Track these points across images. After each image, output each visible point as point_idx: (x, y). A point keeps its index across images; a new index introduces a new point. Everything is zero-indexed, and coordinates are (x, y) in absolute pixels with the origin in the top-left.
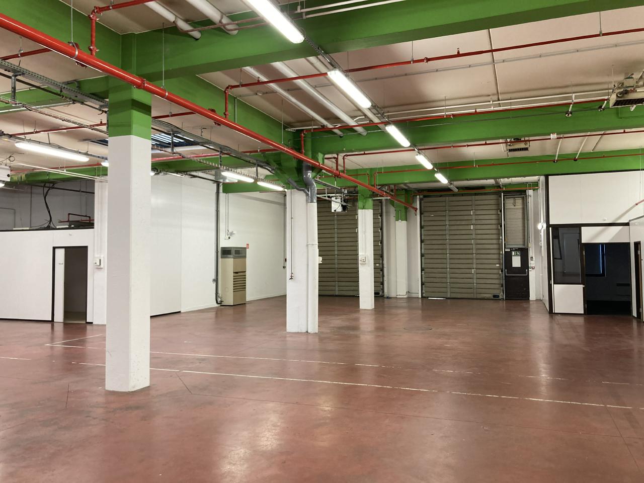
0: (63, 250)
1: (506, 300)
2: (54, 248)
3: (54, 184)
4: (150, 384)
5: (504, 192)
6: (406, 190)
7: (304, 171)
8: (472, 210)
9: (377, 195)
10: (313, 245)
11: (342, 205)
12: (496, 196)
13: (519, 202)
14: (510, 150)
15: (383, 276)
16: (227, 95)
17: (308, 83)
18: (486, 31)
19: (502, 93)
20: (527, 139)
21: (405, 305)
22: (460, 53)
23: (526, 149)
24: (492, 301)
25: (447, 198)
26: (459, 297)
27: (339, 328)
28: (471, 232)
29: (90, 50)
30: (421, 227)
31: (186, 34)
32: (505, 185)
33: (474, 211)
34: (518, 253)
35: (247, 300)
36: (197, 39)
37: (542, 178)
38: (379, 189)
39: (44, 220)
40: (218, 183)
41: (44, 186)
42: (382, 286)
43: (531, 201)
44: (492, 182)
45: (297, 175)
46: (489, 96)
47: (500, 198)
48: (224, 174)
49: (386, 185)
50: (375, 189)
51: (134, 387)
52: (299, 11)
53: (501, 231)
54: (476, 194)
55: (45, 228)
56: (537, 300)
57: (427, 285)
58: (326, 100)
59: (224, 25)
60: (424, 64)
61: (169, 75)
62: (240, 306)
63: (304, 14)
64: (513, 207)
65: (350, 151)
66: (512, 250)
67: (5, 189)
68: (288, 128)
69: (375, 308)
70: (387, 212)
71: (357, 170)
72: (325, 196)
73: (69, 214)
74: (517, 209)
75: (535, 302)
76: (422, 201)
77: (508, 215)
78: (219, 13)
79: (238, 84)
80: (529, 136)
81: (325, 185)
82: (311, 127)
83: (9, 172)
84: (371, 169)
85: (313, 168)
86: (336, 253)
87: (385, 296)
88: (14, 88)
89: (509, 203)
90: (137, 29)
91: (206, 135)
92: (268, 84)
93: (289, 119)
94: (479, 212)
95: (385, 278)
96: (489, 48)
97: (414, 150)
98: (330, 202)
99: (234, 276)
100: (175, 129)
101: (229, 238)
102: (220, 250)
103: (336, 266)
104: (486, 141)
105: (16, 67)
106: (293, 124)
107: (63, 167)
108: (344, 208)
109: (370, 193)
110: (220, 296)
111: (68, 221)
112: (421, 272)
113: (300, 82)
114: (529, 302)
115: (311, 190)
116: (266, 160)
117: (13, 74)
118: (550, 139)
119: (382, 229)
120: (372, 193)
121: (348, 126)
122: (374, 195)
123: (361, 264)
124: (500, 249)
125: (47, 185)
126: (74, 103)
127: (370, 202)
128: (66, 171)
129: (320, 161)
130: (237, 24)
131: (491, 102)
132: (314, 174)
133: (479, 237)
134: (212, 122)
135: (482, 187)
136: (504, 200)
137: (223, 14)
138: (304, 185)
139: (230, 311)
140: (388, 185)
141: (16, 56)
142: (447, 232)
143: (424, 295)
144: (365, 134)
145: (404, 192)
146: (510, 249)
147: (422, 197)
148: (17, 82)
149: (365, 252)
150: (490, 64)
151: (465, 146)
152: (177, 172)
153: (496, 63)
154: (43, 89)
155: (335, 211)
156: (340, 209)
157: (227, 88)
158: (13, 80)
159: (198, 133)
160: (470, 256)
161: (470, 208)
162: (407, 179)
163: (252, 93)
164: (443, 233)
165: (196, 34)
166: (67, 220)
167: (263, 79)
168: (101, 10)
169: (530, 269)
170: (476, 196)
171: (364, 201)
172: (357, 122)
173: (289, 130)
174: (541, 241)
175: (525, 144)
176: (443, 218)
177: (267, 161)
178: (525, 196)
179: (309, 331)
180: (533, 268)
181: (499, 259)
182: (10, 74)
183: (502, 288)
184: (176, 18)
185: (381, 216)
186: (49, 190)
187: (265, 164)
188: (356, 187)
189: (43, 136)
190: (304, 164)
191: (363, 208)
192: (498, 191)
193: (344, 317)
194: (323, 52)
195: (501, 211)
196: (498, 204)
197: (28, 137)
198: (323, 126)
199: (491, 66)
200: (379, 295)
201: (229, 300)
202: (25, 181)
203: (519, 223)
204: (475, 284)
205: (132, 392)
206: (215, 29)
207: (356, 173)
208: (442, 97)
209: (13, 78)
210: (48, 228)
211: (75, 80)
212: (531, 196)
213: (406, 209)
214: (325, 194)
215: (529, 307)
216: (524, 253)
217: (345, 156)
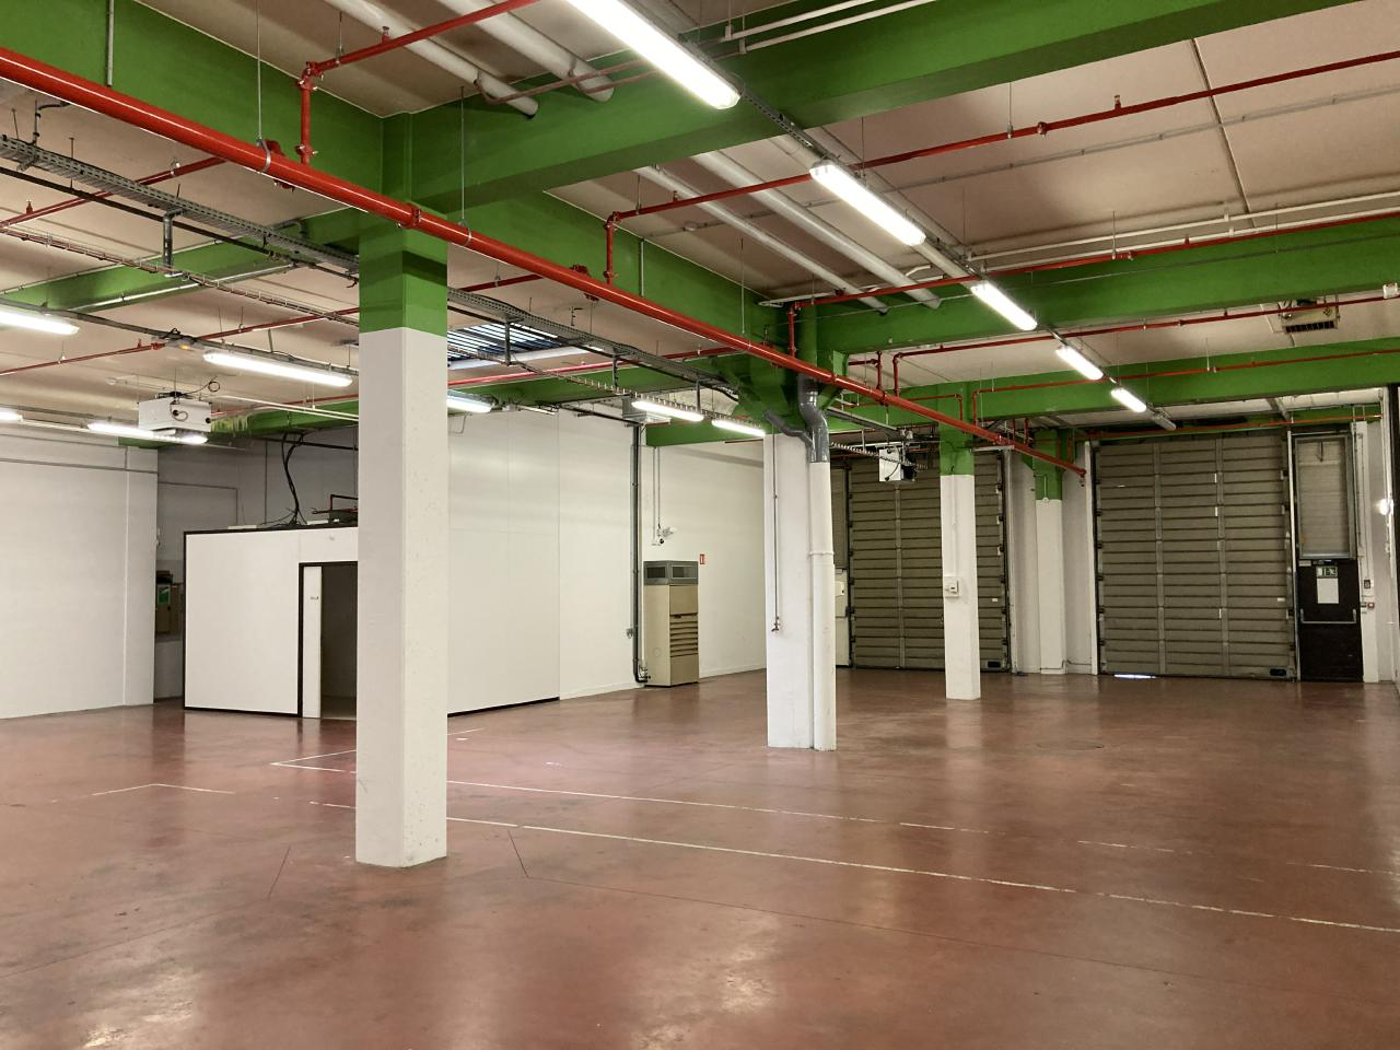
0: (319, 569)
1: (1303, 679)
2: (302, 566)
3: (303, 435)
4: (448, 852)
5: (1294, 429)
6: (1056, 428)
7: (801, 394)
8: (1217, 472)
9: (984, 443)
10: (822, 554)
11: (903, 467)
12: (1273, 437)
13: (1332, 451)
14: (1289, 329)
15: (1008, 625)
16: (611, 234)
17: (789, 198)
18: (1184, 45)
19: (1253, 196)
20: (1331, 299)
21: (1059, 689)
22: (1122, 106)
23: (1329, 325)
24: (1270, 683)
25: (1156, 447)
26: (1186, 673)
27: (888, 741)
28: (1213, 523)
29: (299, 152)
30: (1096, 513)
31: (502, 106)
32: (1296, 413)
33: (1220, 474)
34: (1332, 571)
35: (701, 676)
36: (530, 117)
37: (1385, 392)
38: (987, 428)
39: (282, 509)
40: (636, 427)
41: (284, 441)
42: (1005, 647)
43: (1362, 448)
44: (1261, 405)
45: (785, 402)
46: (1221, 203)
47: (1283, 443)
48: (640, 405)
49: (1003, 418)
50: (979, 428)
51: (411, 859)
52: (728, 37)
53: (1287, 521)
54: (1224, 435)
55: (287, 525)
56: (1381, 683)
57: (1111, 644)
58: (833, 233)
59: (577, 81)
60: (1038, 137)
61: (477, 197)
62: (686, 687)
63: (742, 43)
64: (1317, 465)
65: (908, 344)
66: (1315, 563)
67: (207, 448)
68: (767, 300)
69: (982, 698)
70: (1016, 481)
71: (936, 386)
72: (861, 448)
73: (333, 496)
74: (1327, 466)
75: (1376, 687)
76: (1097, 455)
77: (1306, 481)
78: (567, 56)
79: (633, 207)
80: (1336, 292)
81: (859, 422)
82: (809, 297)
83: (208, 414)
84: (968, 384)
85: (820, 386)
86: (899, 572)
87: (1013, 671)
88: (169, 242)
89: (1308, 452)
90: (412, 105)
91: (583, 323)
92: (699, 205)
93: (763, 280)
94: (1231, 477)
95: (1014, 631)
96: (1202, 88)
97: (1052, 337)
98: (876, 461)
99: (671, 624)
100: (513, 313)
101: (662, 542)
102: (642, 568)
103: (900, 603)
104: (1224, 309)
105: (169, 198)
106: (776, 291)
107: (311, 401)
108: (908, 472)
109: (965, 438)
110: (644, 665)
111: (331, 511)
112: (1098, 617)
113: (767, 196)
114: (1362, 686)
115: (816, 433)
116: (717, 372)
117: (165, 212)
118: (1382, 298)
119: (1003, 519)
120: (971, 439)
121: (894, 288)
122: (977, 441)
123: (947, 598)
124: (1285, 561)
125: (289, 438)
126: (295, 267)
127: (967, 458)
128: (317, 407)
129: (838, 370)
130: (609, 76)
131: (1226, 219)
132: (824, 399)
133: (1233, 534)
134: (579, 295)
135: (1240, 419)
136: (1293, 447)
137: (575, 57)
138: (798, 424)
139: (665, 699)
140: (1012, 419)
141: (165, 176)
142: (1157, 523)
143: (1104, 668)
144: (935, 304)
145: (1053, 434)
146: (1312, 560)
147: (1096, 443)
148: (175, 228)
149: (957, 571)
150: (1211, 127)
151: (1175, 324)
152: (541, 404)
153: (1226, 124)
154: (236, 242)
155: (887, 479)
156: (898, 476)
157: (611, 218)
158: (167, 225)
159: (563, 318)
160: (1213, 579)
161: (1211, 467)
162: (1050, 404)
163: (672, 227)
164: (1150, 525)
165: (526, 104)
166: (329, 508)
167: (687, 193)
168: (319, 67)
169: (1362, 609)
170: (1225, 440)
171: (954, 455)
172: (914, 280)
173: (767, 304)
174: (1388, 542)
175: (1327, 313)
176: (1148, 492)
177: (721, 373)
178: (1346, 437)
179: (816, 747)
180: (1371, 607)
181: (1285, 585)
182: (160, 212)
183: (1292, 654)
184: (478, 75)
185: (1002, 488)
186: (292, 448)
187: (714, 381)
188: (934, 425)
189: (257, 337)
190: (801, 378)
191: (952, 472)
192: (1278, 426)
193: (906, 716)
194: (792, 124)
195: (1286, 474)
196: (1280, 459)
197: (229, 340)
198: (840, 292)
199: (1213, 134)
200: (995, 668)
201: (663, 675)
202: (246, 431)
203: (1335, 500)
204: (1225, 644)
205: (407, 868)
206: (558, 90)
207: (935, 393)
208: (1107, 212)
209: (167, 220)
210: (293, 525)
211: (297, 219)
212: (1361, 437)
213: (1060, 473)
214: (861, 443)
215: (1362, 700)
216: (1347, 571)
217: (896, 356)
